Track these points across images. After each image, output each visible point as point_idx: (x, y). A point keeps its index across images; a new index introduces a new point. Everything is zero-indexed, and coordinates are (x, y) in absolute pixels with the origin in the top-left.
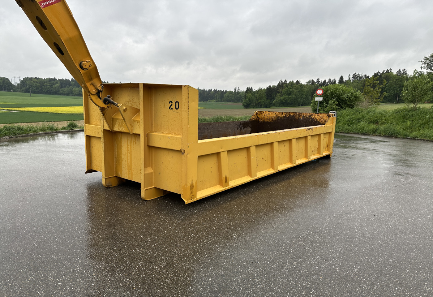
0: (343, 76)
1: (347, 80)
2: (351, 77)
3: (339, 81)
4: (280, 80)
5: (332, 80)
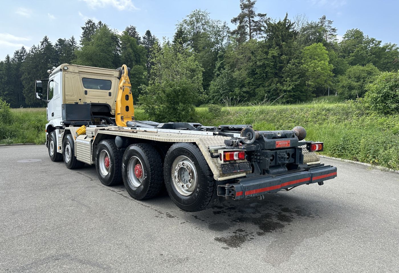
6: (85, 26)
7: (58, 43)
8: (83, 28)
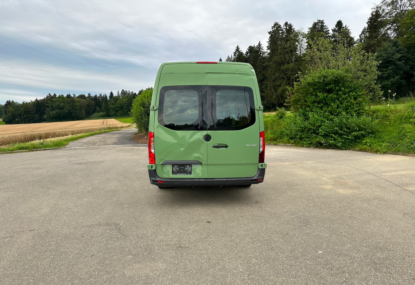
0: (112, 92)
1: (117, 96)
2: (120, 93)
3: (109, 96)
4: (49, 93)
5: (102, 95)
6: (271, 30)
7: (248, 51)
8: (270, 33)
